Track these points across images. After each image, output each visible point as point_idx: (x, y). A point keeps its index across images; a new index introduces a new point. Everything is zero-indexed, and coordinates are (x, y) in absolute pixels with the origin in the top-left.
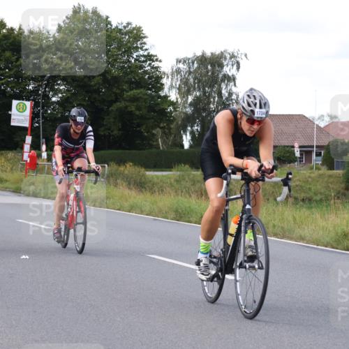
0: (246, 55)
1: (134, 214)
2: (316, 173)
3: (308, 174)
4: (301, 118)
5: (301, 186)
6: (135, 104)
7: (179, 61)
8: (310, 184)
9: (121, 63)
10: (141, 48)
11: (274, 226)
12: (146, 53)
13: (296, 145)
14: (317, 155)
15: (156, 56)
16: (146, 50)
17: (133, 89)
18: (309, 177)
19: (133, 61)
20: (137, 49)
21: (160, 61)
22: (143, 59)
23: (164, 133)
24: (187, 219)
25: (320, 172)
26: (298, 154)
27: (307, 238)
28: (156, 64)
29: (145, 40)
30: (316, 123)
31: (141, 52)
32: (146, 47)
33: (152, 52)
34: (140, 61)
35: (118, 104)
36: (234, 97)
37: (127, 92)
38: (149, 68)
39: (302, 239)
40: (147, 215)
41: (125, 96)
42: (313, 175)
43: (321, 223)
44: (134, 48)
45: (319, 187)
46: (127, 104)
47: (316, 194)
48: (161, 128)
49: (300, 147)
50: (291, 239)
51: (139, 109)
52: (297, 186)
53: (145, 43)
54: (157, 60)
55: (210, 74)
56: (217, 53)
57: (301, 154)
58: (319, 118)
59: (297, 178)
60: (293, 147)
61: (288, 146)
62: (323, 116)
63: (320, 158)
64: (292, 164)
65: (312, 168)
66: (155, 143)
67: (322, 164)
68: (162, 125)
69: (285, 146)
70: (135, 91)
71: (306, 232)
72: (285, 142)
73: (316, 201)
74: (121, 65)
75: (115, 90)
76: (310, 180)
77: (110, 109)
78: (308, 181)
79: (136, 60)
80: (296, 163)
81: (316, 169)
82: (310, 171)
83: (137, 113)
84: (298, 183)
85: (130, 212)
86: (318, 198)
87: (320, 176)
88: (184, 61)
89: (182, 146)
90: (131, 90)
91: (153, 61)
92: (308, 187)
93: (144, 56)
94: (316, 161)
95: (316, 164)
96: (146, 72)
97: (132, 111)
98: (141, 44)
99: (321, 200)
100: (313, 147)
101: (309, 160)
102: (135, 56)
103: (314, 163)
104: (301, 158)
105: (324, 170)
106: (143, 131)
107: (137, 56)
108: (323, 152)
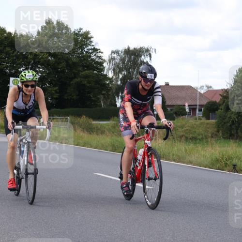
0: (155, 50)
1: (86, 148)
2: (199, 122)
3: (194, 123)
4: (189, 87)
5: (190, 130)
6: (87, 79)
7: (113, 52)
8: (195, 129)
10: (90, 45)
11: (173, 155)
12: (93, 48)
13: (187, 105)
14: (199, 111)
15: (99, 49)
16: (93, 46)
18: (195, 124)
19: (85, 53)
20: (87, 45)
21: (102, 53)
22: (91, 51)
23: (105, 97)
25: (201, 121)
26: (187, 110)
27: (194, 162)
28: (99, 54)
29: (92, 39)
30: (199, 90)
31: (90, 47)
32: (92, 44)
33: (97, 47)
34: (89, 53)
35: (76, 79)
37: (82, 72)
38: (95, 57)
39: (190, 162)
40: (95, 148)
41: (80, 75)
42: (197, 123)
43: (203, 153)
44: (85, 44)
45: (201, 131)
46: (82, 79)
47: (199, 135)
48: (103, 94)
49: (189, 106)
50: (184, 163)
51: (89, 82)
52: (187, 130)
53: (92, 42)
54: (100, 52)
57: (190, 110)
58: (201, 88)
59: (187, 125)
60: (185, 106)
61: (181, 105)
62: (203, 86)
63: (201, 112)
64: (184, 116)
65: (196, 119)
66: (99, 104)
67: (203, 116)
68: (103, 92)
69: (179, 105)
70: (86, 71)
71: (193, 158)
72: (180, 103)
73: (199, 139)
74: (77, 55)
75: (74, 71)
76: (195, 126)
77: (71, 83)
80: (186, 116)
81: (199, 119)
82: (195, 121)
83: (88, 85)
84: (188, 128)
85: (83, 146)
86: (200, 137)
87: (202, 123)
88: (117, 52)
89: (116, 105)
90: (84, 70)
91: (97, 53)
92: (194, 130)
93: (91, 49)
94: (199, 114)
95: (199, 116)
96: (93, 60)
97: (84, 84)
98: (90, 42)
99: (202, 138)
100: (197, 105)
101: (194, 114)
102: (86, 50)
103: (197, 115)
104: (190, 112)
105: (204, 120)
106: (91, 96)
107: (87, 50)
108: (203, 109)
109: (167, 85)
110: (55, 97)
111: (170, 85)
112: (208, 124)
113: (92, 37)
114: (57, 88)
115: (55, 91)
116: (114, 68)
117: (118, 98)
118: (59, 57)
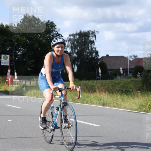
0: (98, 32)
4: (123, 57)
5: (124, 86)
7: (70, 35)
10: (54, 31)
11: (113, 103)
12: (56, 33)
13: (121, 69)
14: (130, 72)
15: (61, 34)
16: (57, 31)
18: (127, 82)
19: (51, 36)
20: (52, 31)
22: (55, 35)
24: (77, 102)
26: (122, 72)
27: (128, 108)
29: (56, 27)
30: (129, 59)
31: (54, 33)
32: (56, 30)
33: (59, 33)
36: (94, 49)
39: (125, 108)
42: (128, 81)
44: (51, 31)
45: (131, 86)
49: (123, 69)
50: (121, 108)
52: (122, 86)
53: (56, 29)
54: (61, 36)
55: (83, 40)
56: (86, 31)
58: (130, 57)
59: (122, 82)
60: (120, 69)
61: (118, 69)
63: (131, 74)
65: (128, 78)
67: (132, 76)
69: (116, 69)
71: (127, 105)
73: (131, 92)
74: (46, 38)
76: (127, 83)
78: (126, 83)
79: (52, 36)
80: (121, 76)
81: (130, 78)
82: (127, 79)
84: (122, 84)
86: (131, 90)
87: (132, 81)
88: (73, 35)
91: (60, 36)
92: (127, 86)
94: (129, 75)
95: (130, 76)
98: (54, 29)
100: (128, 69)
101: (127, 75)
102: (52, 34)
103: (129, 76)
104: (123, 74)
105: (133, 79)
108: (132, 71)
109: (107, 56)
110: (32, 66)
111: (109, 56)
112: (136, 81)
113: (55, 26)
114: (33, 60)
115: (32, 63)
116: (71, 46)
117: (75, 66)
118: (34, 40)
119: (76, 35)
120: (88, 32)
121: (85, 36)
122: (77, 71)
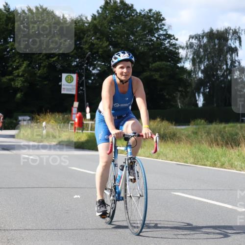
1: (160, 160)
6: (159, 73)
7: (191, 37)
9: (145, 41)
10: (161, 29)
12: (165, 33)
15: (173, 36)
16: (165, 30)
17: (156, 61)
19: (155, 39)
20: (158, 30)
21: (177, 40)
22: (163, 37)
23: (181, 95)
24: (203, 163)
28: (173, 42)
29: (163, 22)
31: (161, 32)
32: (165, 28)
34: (160, 39)
35: (145, 73)
36: (237, 64)
37: (152, 64)
38: (168, 44)
40: (171, 160)
41: (150, 67)
44: (155, 29)
48: (179, 91)
51: (161, 76)
53: (164, 25)
54: (174, 39)
55: (217, 47)
56: (222, 30)
66: (174, 104)
68: (180, 89)
70: (158, 63)
74: (146, 43)
75: (142, 63)
79: (157, 38)
83: (161, 79)
85: (157, 159)
88: (196, 37)
89: (197, 105)
90: (155, 62)
91: (171, 39)
93: (163, 35)
96: (166, 48)
97: (156, 79)
98: (161, 25)
102: (156, 35)
106: (165, 94)
107: (158, 35)
113: (163, 19)
116: (193, 57)
117: (199, 96)
118: (123, 46)
119: (203, 37)
120: (227, 31)
121: (219, 39)
122: (204, 105)
